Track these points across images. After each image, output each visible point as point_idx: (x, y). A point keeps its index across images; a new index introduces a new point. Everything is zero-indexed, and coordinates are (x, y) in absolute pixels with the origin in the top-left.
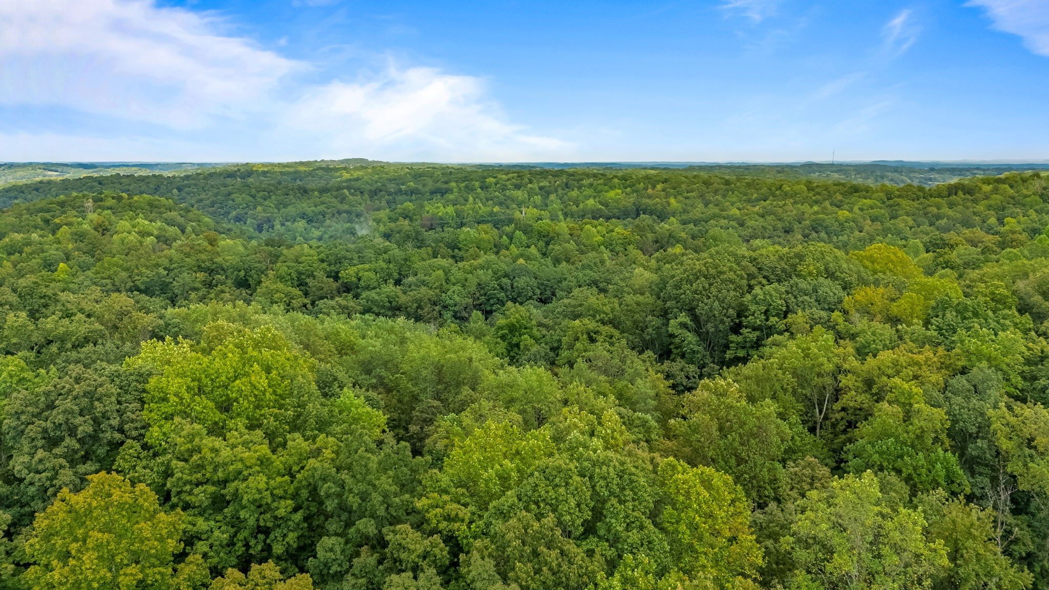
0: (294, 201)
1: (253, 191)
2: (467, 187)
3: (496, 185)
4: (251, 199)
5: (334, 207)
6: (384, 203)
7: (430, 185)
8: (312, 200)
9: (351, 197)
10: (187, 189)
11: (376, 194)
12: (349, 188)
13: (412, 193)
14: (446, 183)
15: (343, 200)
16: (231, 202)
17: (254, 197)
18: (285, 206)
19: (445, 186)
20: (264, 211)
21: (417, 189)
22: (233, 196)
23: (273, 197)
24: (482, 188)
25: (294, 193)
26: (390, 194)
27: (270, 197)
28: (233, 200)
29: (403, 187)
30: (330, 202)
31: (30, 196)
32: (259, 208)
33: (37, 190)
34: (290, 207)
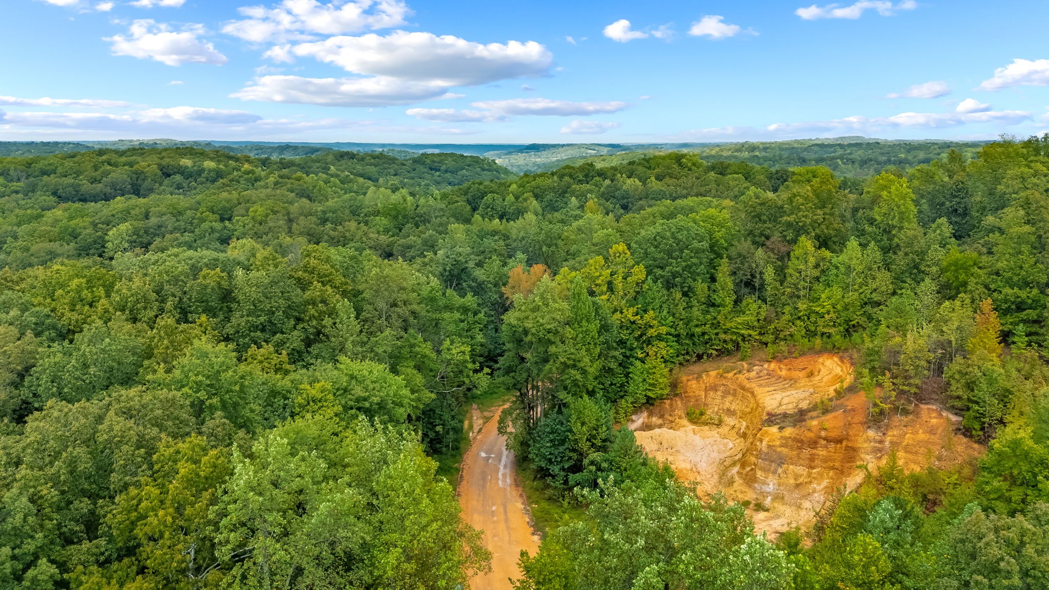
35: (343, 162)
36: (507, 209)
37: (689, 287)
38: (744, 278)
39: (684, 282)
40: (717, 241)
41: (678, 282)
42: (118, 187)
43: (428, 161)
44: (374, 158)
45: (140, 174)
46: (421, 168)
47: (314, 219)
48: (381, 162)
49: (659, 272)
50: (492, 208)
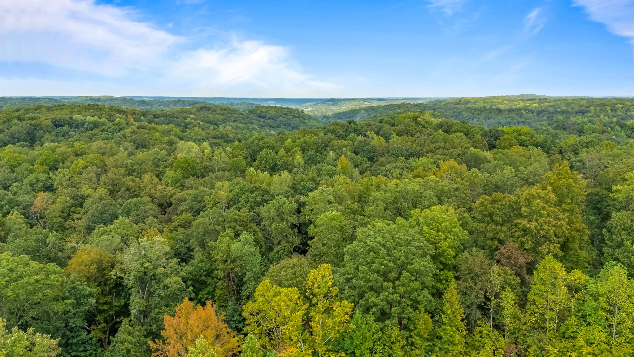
0: (494, 116)
1: (473, 111)
2: (601, 110)
3: (622, 108)
4: (472, 115)
5: (516, 119)
6: (545, 118)
7: (577, 108)
8: (504, 116)
9: (526, 115)
10: (437, 110)
11: (541, 113)
12: (525, 110)
13: (564, 113)
14: (588, 107)
15: (521, 116)
16: (461, 116)
17: (473, 114)
18: (489, 119)
19: (586, 109)
20: (478, 121)
21: (567, 110)
22: (462, 113)
23: (483, 114)
24: (612, 110)
25: (495, 112)
26: (549, 113)
27: (481, 114)
28: (462, 115)
29: (558, 110)
30: (514, 117)
31: (370, 113)
32: (475, 119)
33: (373, 110)
34: (491, 119)
35: (202, 112)
36: (278, 162)
37: (409, 319)
38: (478, 301)
39: (403, 312)
40: (443, 251)
41: (395, 312)
42: (15, 137)
43: (258, 112)
44: (222, 110)
45: (38, 125)
46: (252, 116)
47: (122, 170)
48: (226, 112)
49: (372, 298)
50: (266, 161)
